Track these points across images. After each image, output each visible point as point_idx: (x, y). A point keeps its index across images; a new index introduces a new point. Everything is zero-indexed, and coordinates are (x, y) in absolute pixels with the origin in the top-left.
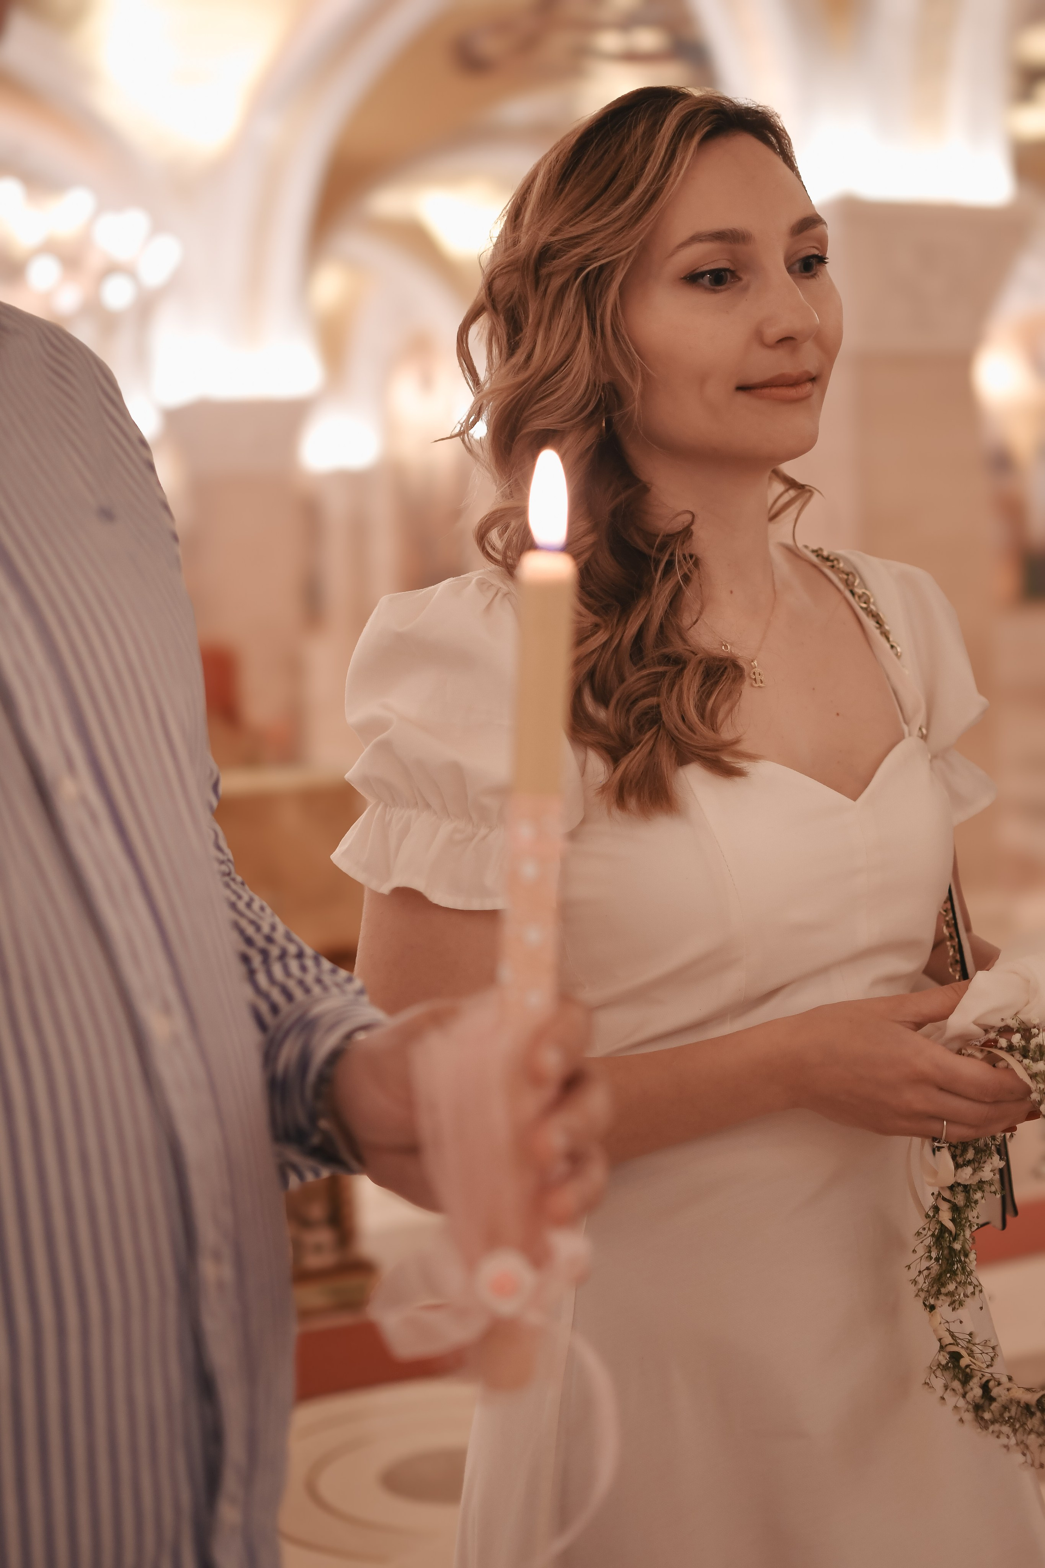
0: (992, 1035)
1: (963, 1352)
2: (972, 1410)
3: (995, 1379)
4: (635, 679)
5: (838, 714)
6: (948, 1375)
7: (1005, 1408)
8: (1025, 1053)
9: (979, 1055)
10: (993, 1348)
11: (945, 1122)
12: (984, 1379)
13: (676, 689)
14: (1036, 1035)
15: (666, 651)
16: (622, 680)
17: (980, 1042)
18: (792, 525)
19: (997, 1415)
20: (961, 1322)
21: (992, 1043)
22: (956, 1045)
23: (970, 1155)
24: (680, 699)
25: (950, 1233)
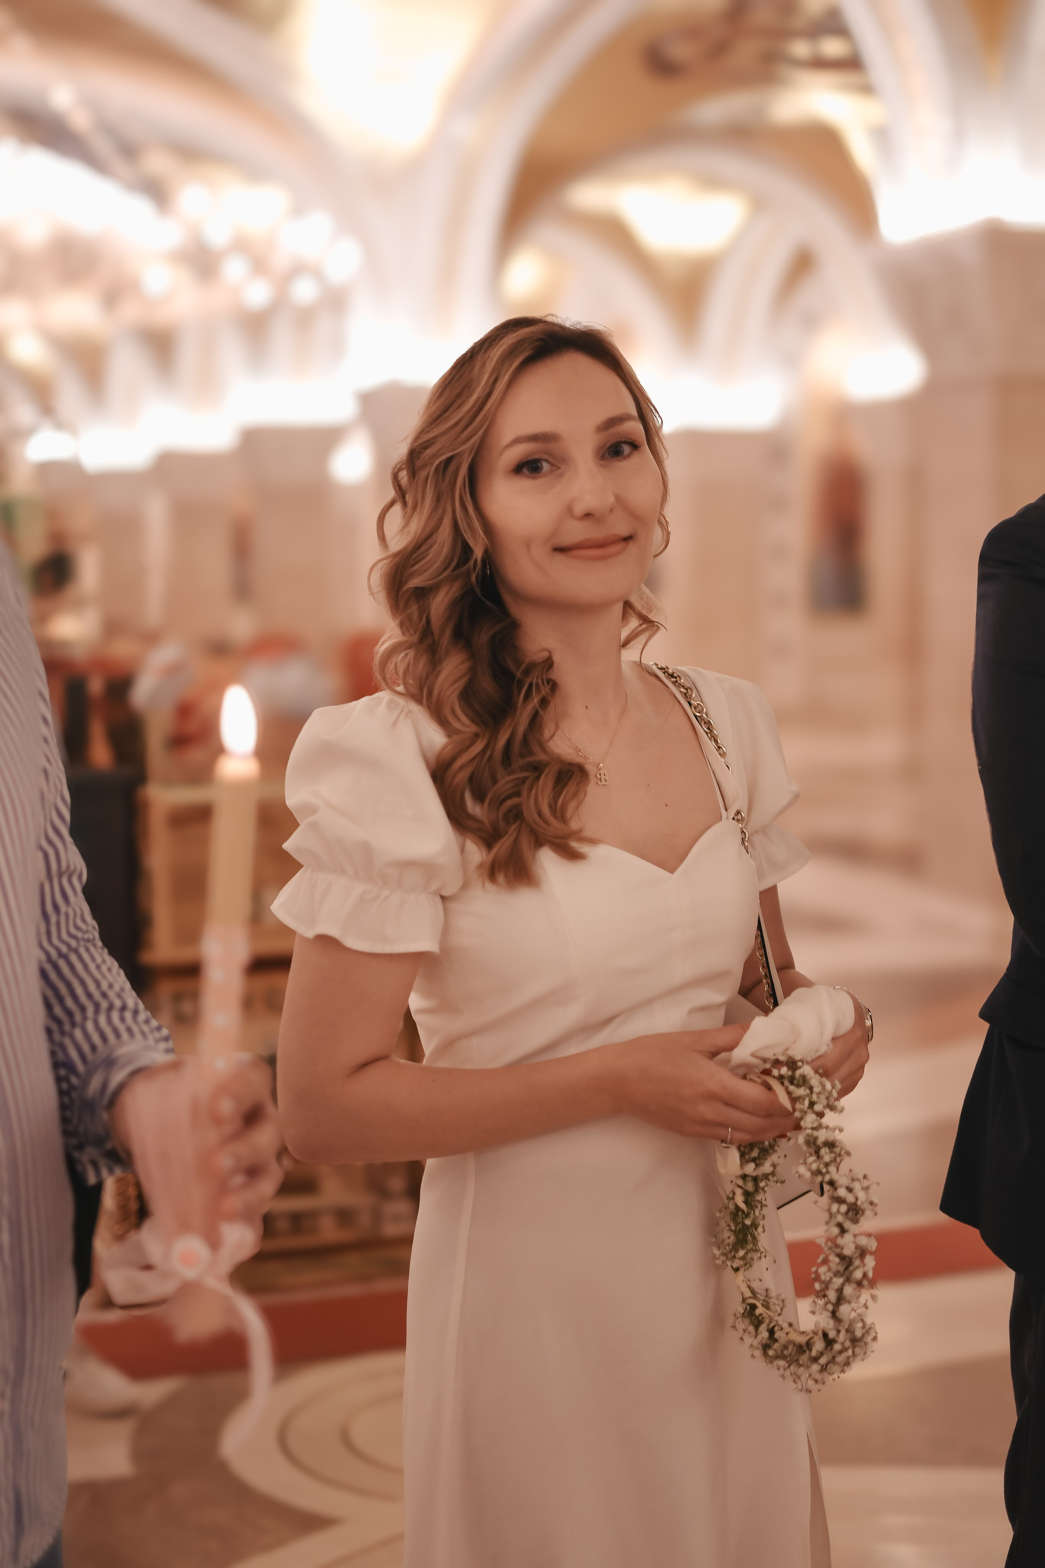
0: (768, 1066)
1: (758, 1304)
2: (761, 1348)
3: (779, 1325)
4: (505, 782)
5: (666, 805)
6: (747, 1321)
7: (785, 1347)
8: (792, 1080)
9: (759, 1080)
10: (783, 1301)
11: (730, 1129)
12: (772, 1325)
13: (533, 792)
14: (800, 1068)
15: (530, 759)
16: (495, 781)
17: (759, 1070)
18: (640, 652)
19: (779, 1352)
20: (760, 1280)
21: (767, 1072)
22: (742, 1071)
23: (755, 1153)
24: (536, 800)
25: (743, 1212)
